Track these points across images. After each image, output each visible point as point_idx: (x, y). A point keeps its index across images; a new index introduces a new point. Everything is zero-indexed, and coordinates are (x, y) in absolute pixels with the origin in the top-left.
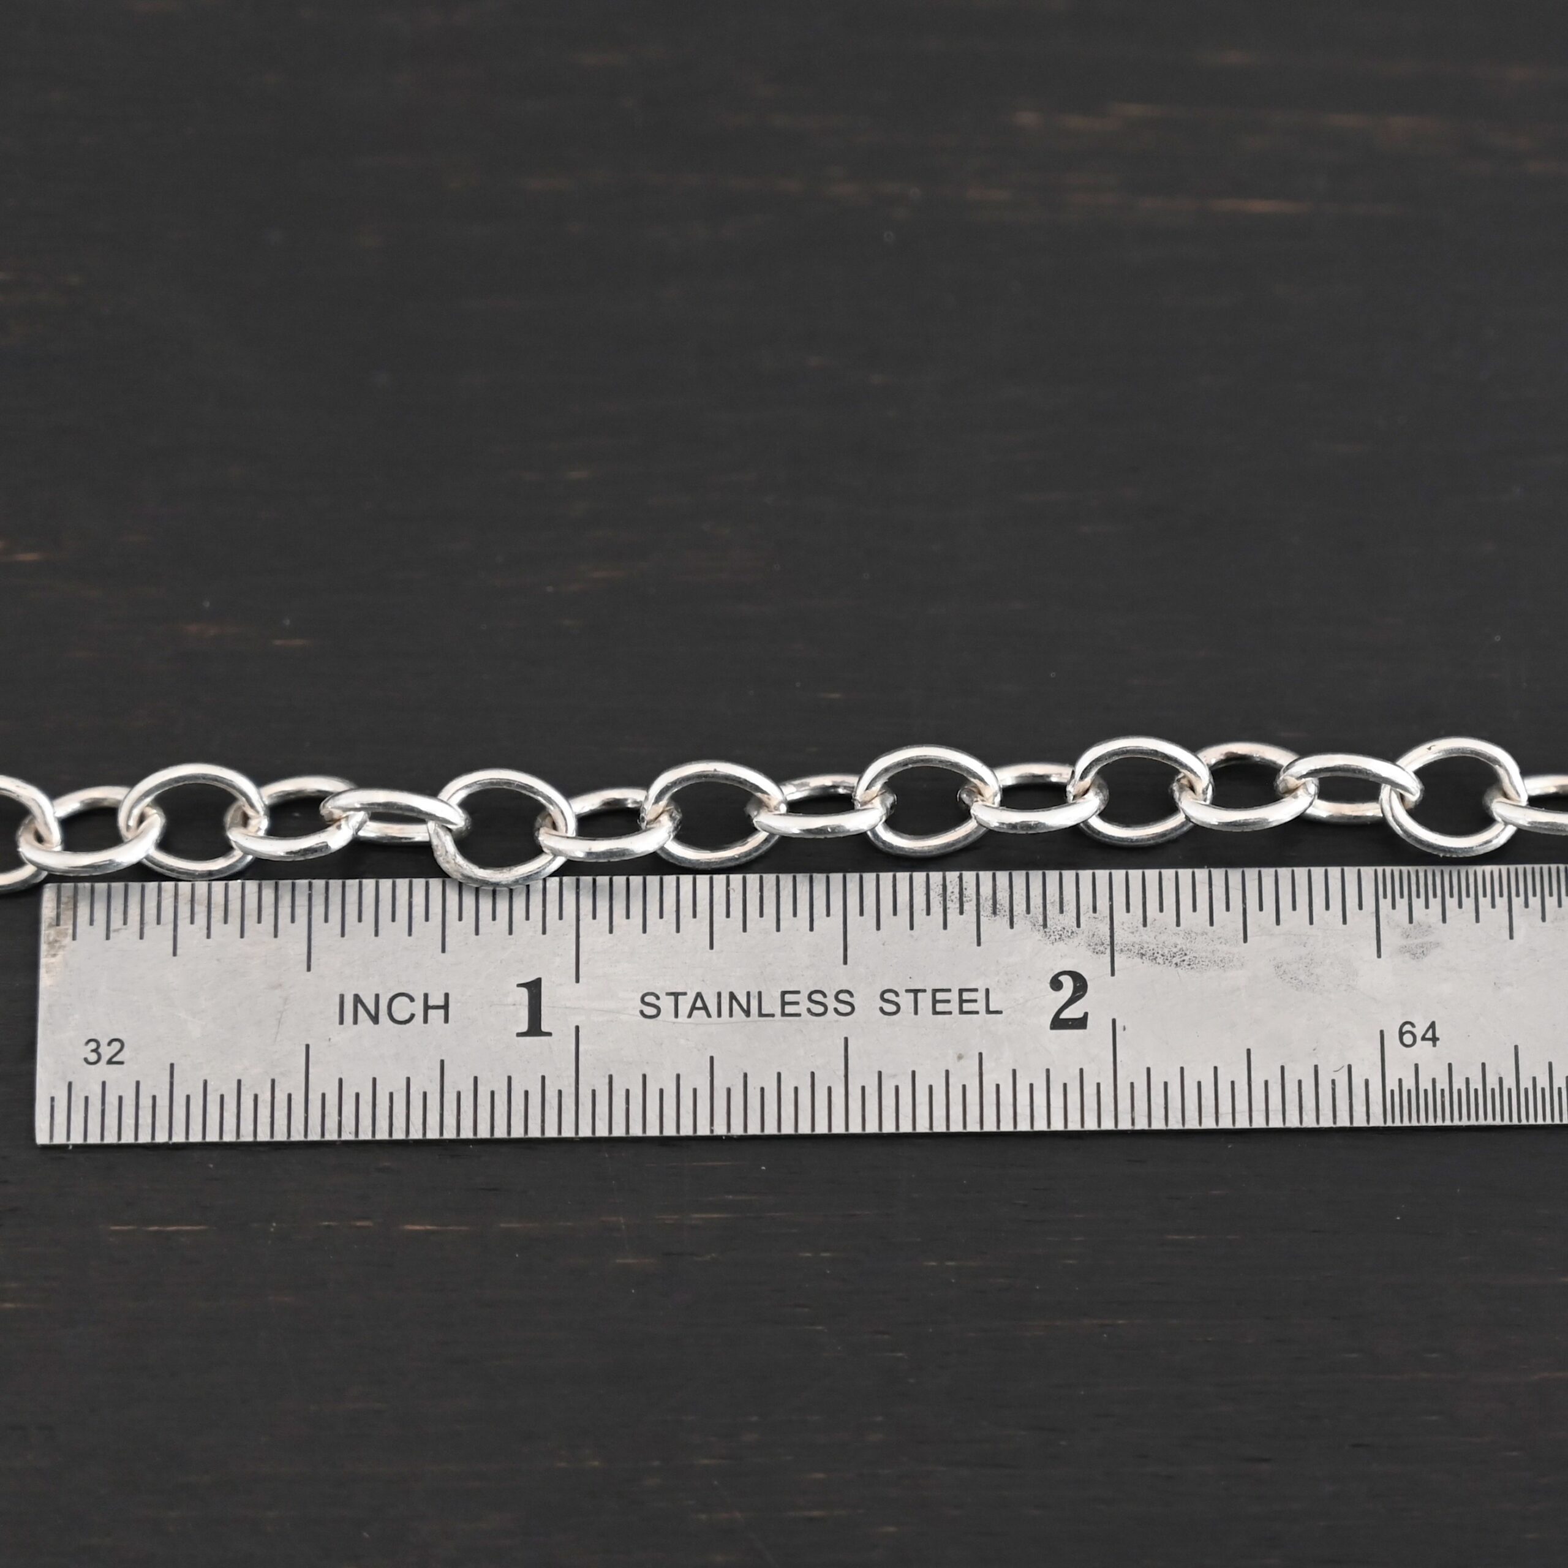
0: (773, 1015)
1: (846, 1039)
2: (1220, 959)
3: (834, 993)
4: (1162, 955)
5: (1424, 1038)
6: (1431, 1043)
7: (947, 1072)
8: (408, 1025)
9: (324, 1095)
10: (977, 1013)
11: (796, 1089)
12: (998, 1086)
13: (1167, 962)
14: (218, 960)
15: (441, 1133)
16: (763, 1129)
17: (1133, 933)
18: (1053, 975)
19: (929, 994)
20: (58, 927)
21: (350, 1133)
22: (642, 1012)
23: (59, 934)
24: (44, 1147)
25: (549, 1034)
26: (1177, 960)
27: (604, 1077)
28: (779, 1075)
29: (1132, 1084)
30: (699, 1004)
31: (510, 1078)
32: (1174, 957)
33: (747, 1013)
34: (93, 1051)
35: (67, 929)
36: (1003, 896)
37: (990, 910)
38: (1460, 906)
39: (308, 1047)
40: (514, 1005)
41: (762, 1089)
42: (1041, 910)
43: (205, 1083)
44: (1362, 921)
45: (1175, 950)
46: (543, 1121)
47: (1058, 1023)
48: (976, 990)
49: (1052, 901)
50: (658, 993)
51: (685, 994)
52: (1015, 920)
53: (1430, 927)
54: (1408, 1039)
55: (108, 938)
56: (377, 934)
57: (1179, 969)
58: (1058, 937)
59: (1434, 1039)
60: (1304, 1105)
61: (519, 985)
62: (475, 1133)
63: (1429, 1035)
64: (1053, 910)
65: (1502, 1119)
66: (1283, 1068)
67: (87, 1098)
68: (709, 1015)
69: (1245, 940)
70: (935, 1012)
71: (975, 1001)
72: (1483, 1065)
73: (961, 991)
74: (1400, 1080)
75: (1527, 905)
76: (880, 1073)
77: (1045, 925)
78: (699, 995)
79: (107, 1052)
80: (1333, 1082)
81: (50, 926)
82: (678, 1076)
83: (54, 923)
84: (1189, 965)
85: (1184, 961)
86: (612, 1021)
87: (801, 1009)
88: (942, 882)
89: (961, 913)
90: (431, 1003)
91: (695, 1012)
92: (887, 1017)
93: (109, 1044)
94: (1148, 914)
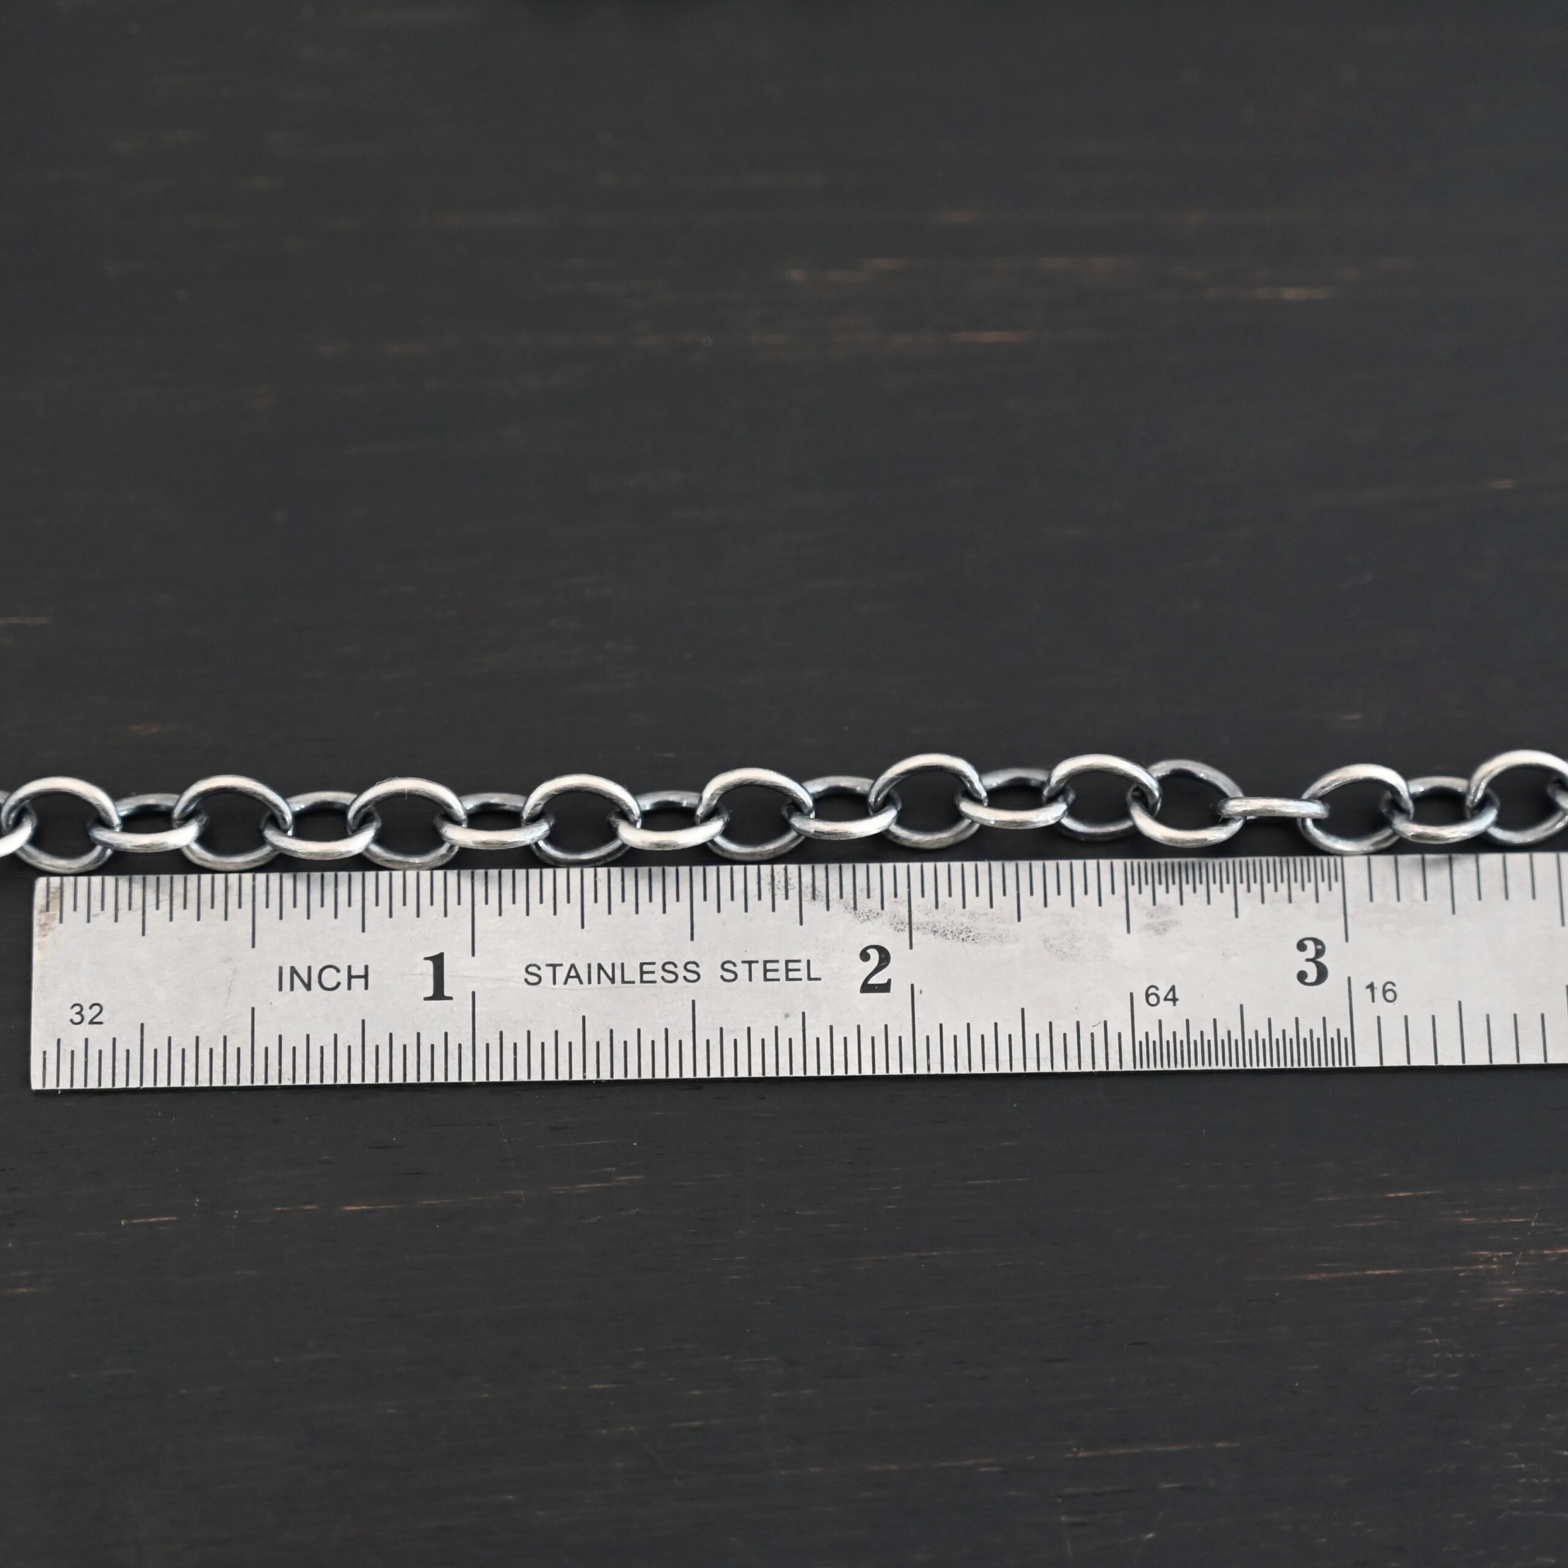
0: (633, 982)
1: (694, 1002)
2: (998, 935)
3: (684, 964)
4: (952, 932)
5: (1166, 999)
6: (1171, 1002)
7: (776, 1028)
8: (334, 991)
9: (266, 1049)
10: (800, 979)
11: (653, 1042)
12: (818, 1039)
13: (955, 938)
14: (179, 939)
15: (363, 1079)
16: (626, 1075)
17: (927, 914)
18: (862, 949)
19: (760, 965)
20: (48, 913)
21: (289, 1080)
22: (526, 980)
23: (48, 918)
24: (38, 1092)
25: (450, 998)
26: (963, 936)
27: (496, 1033)
28: (639, 1031)
29: (928, 1038)
30: (573, 973)
31: (418, 1034)
32: (961, 933)
33: (613, 980)
34: (77, 1013)
35: (55, 914)
36: (820, 885)
37: (810, 896)
38: (1195, 891)
39: (253, 1009)
40: (422, 974)
41: (625, 1043)
42: (852, 895)
43: (170, 1039)
44: (1114, 903)
45: (962, 928)
46: (446, 1069)
47: (867, 988)
48: (799, 961)
49: (861, 888)
50: (539, 964)
51: (561, 965)
52: (831, 904)
53: (1170, 908)
54: (1153, 1000)
55: (89, 921)
56: (308, 918)
57: (965, 944)
58: (866, 918)
59: (1175, 1000)
60: (1068, 1054)
61: (426, 959)
62: (391, 1079)
63: (1170, 996)
64: (861, 895)
65: (1231, 1065)
66: (1051, 1024)
67: (72, 1052)
68: (581, 982)
69: (1019, 919)
70: (766, 979)
71: (799, 970)
72: (1215, 1020)
73: (787, 962)
74: (1147, 1034)
75: (1249, 890)
76: (721, 1029)
77: (855, 908)
78: (573, 966)
79: (89, 1014)
80: (1092, 1035)
81: (41, 912)
82: (556, 1032)
83: (45, 909)
84: (973, 940)
85: (969, 936)
86: (502, 987)
87: (656, 977)
88: (770, 873)
89: (787, 898)
90: (353, 973)
91: (570, 980)
92: (727, 983)
93: (91, 1007)
94: (939, 899)
